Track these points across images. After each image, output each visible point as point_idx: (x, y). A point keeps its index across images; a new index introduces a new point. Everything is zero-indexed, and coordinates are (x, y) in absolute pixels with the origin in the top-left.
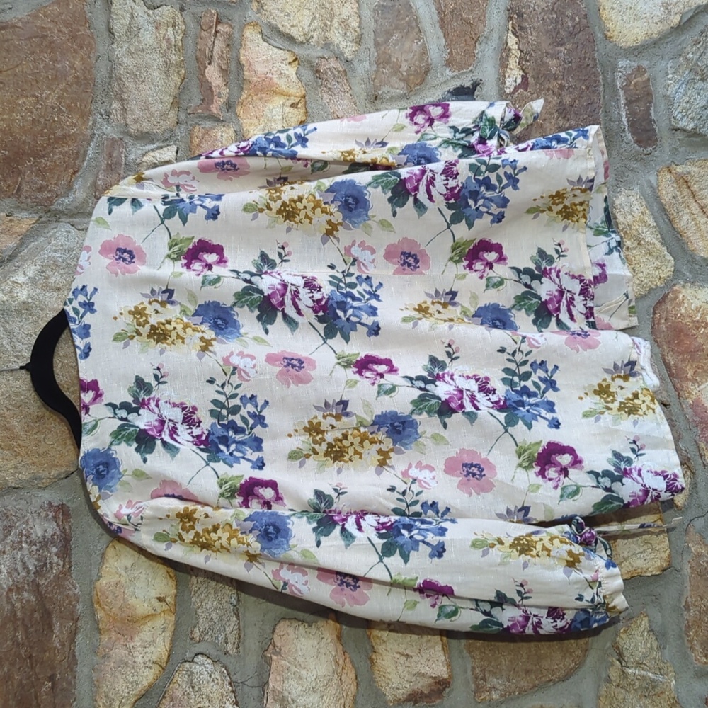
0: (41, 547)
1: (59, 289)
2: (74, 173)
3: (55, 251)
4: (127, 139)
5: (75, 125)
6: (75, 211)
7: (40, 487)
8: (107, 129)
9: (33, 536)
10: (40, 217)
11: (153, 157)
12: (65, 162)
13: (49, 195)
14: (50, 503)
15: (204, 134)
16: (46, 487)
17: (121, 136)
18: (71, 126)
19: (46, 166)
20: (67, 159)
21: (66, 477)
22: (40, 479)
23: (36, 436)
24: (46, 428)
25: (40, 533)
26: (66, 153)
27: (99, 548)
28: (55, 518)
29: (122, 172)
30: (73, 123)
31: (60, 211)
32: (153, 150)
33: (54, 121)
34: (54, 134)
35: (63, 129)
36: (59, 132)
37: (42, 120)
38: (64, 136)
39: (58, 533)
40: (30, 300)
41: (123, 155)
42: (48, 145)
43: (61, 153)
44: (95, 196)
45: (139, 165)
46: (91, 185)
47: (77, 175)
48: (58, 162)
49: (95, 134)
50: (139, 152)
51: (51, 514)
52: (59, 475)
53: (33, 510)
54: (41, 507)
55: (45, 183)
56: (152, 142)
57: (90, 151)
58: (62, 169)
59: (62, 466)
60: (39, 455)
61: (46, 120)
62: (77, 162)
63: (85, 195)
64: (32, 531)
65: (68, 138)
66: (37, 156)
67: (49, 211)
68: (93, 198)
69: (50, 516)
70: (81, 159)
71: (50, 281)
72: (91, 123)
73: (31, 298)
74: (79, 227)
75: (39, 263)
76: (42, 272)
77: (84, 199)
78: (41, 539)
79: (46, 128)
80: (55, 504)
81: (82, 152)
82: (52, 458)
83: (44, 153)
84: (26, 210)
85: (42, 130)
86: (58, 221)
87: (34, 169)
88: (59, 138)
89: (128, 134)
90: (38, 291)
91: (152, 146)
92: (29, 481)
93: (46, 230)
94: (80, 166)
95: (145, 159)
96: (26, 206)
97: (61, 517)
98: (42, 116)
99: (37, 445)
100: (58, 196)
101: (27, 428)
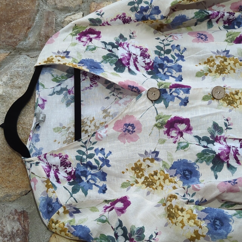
0: (10, 238)
1: (20, 88)
2: (29, 28)
3: (18, 68)
4: (56, 11)
5: (29, 5)
6: (29, 48)
7: (11, 201)
8: (46, 8)
9: (6, 232)
10: (11, 52)
11: (71, 18)
12: (23, 23)
13: (15, 40)
14: (16, 211)
15: (97, 6)
16: (14, 201)
17: (53, 10)
18: (27, 6)
19: (13, 26)
20: (24, 22)
21: (26, 194)
22: (10, 196)
23: (7, 171)
24: (14, 165)
25: (9, 229)
26: (24, 19)
27: (46, 238)
28: (19, 220)
29: (54, 27)
30: (27, 4)
31: (21, 48)
32: (70, 15)
33: (18, 4)
34: (17, 10)
35: (22, 8)
36: (20, 9)
37: (11, 4)
38: (23, 11)
39: (21, 229)
40: (4, 94)
41: (54, 19)
42: (14, 16)
43: (21, 19)
44: (40, 40)
45: (63, 23)
46: (38, 35)
47: (30, 30)
48: (20, 24)
49: (39, 10)
50: (63, 17)
51: (16, 217)
52: (22, 193)
53: (6, 215)
54: (10, 213)
55: (12, 34)
56: (69, 11)
57: (37, 18)
58: (22, 27)
59: (23, 187)
60: (9, 181)
61: (13, 4)
62: (30, 23)
63: (34, 40)
64: (5, 228)
65: (25, 12)
66: (9, 21)
67: (15, 49)
68: (39, 41)
69: (16, 219)
70: (32, 22)
71: (15, 83)
72: (37, 4)
73: (5, 93)
74: (32, 56)
75: (9, 74)
76: (11, 79)
77: (34, 42)
78: (10, 233)
79: (13, 7)
80: (19, 211)
81: (32, 18)
82: (18, 183)
83: (12, 20)
84: (3, 49)
85: (11, 9)
86: (20, 54)
87: (7, 27)
88: (20, 12)
89: (57, 9)
90: (9, 89)
91: (70, 14)
92: (4, 198)
93: (14, 59)
94: (31, 25)
95: (66, 19)
96: (2, 47)
97: (23, 219)
98: (11, 2)
99: (9, 176)
100: (20, 40)
101: (2, 166)
